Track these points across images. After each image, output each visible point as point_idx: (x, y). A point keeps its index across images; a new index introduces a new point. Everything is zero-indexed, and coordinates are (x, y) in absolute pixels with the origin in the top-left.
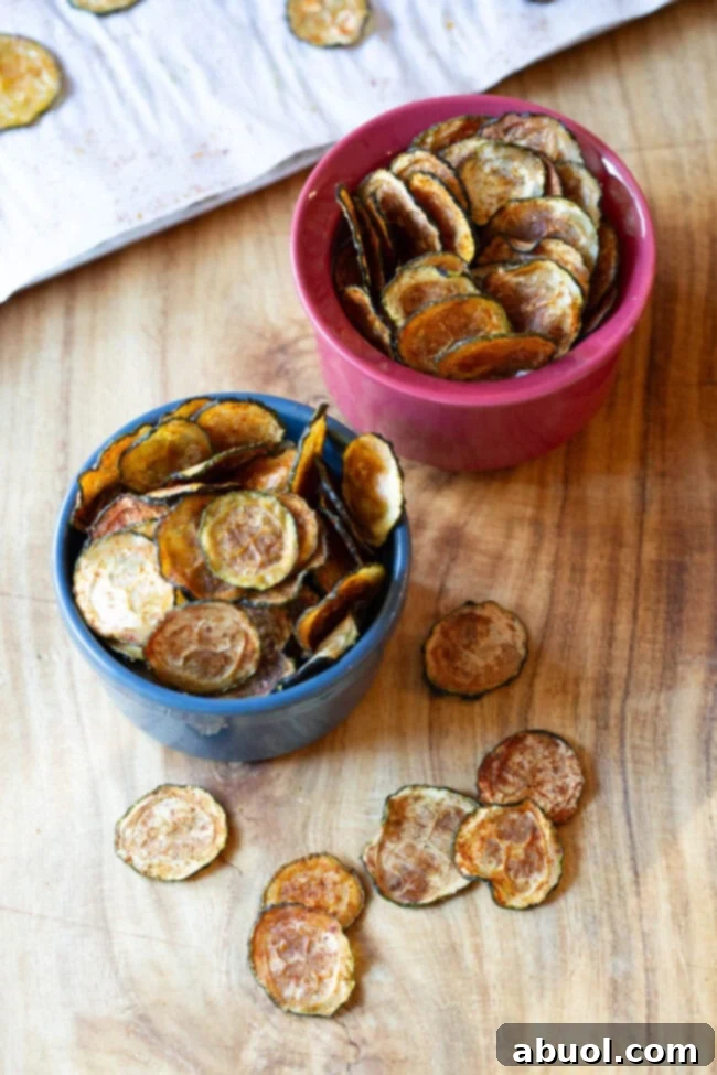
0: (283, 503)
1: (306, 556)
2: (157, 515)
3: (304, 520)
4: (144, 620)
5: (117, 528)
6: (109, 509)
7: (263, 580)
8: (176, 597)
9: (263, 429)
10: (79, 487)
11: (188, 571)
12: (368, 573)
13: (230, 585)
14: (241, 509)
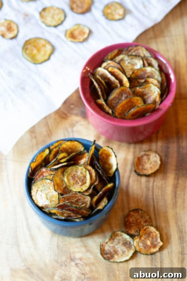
0: (85, 168)
1: (93, 182)
2: (53, 173)
3: (91, 172)
4: (51, 202)
5: (41, 177)
6: (39, 172)
7: (82, 189)
8: (59, 196)
9: (78, 148)
10: (30, 166)
11: (62, 188)
12: (110, 185)
13: (74, 191)
14: (74, 170)
